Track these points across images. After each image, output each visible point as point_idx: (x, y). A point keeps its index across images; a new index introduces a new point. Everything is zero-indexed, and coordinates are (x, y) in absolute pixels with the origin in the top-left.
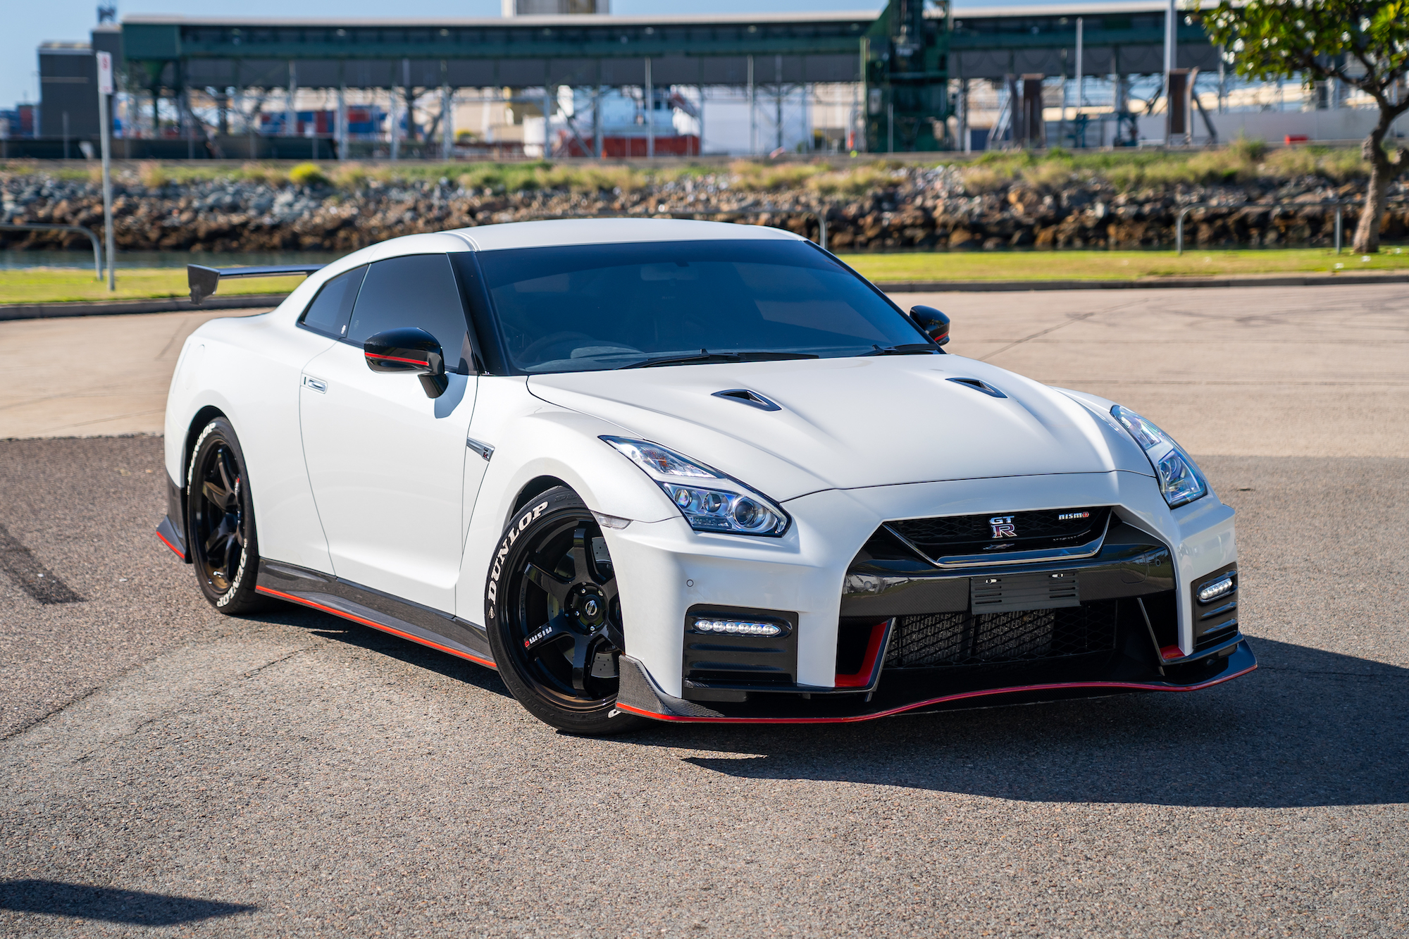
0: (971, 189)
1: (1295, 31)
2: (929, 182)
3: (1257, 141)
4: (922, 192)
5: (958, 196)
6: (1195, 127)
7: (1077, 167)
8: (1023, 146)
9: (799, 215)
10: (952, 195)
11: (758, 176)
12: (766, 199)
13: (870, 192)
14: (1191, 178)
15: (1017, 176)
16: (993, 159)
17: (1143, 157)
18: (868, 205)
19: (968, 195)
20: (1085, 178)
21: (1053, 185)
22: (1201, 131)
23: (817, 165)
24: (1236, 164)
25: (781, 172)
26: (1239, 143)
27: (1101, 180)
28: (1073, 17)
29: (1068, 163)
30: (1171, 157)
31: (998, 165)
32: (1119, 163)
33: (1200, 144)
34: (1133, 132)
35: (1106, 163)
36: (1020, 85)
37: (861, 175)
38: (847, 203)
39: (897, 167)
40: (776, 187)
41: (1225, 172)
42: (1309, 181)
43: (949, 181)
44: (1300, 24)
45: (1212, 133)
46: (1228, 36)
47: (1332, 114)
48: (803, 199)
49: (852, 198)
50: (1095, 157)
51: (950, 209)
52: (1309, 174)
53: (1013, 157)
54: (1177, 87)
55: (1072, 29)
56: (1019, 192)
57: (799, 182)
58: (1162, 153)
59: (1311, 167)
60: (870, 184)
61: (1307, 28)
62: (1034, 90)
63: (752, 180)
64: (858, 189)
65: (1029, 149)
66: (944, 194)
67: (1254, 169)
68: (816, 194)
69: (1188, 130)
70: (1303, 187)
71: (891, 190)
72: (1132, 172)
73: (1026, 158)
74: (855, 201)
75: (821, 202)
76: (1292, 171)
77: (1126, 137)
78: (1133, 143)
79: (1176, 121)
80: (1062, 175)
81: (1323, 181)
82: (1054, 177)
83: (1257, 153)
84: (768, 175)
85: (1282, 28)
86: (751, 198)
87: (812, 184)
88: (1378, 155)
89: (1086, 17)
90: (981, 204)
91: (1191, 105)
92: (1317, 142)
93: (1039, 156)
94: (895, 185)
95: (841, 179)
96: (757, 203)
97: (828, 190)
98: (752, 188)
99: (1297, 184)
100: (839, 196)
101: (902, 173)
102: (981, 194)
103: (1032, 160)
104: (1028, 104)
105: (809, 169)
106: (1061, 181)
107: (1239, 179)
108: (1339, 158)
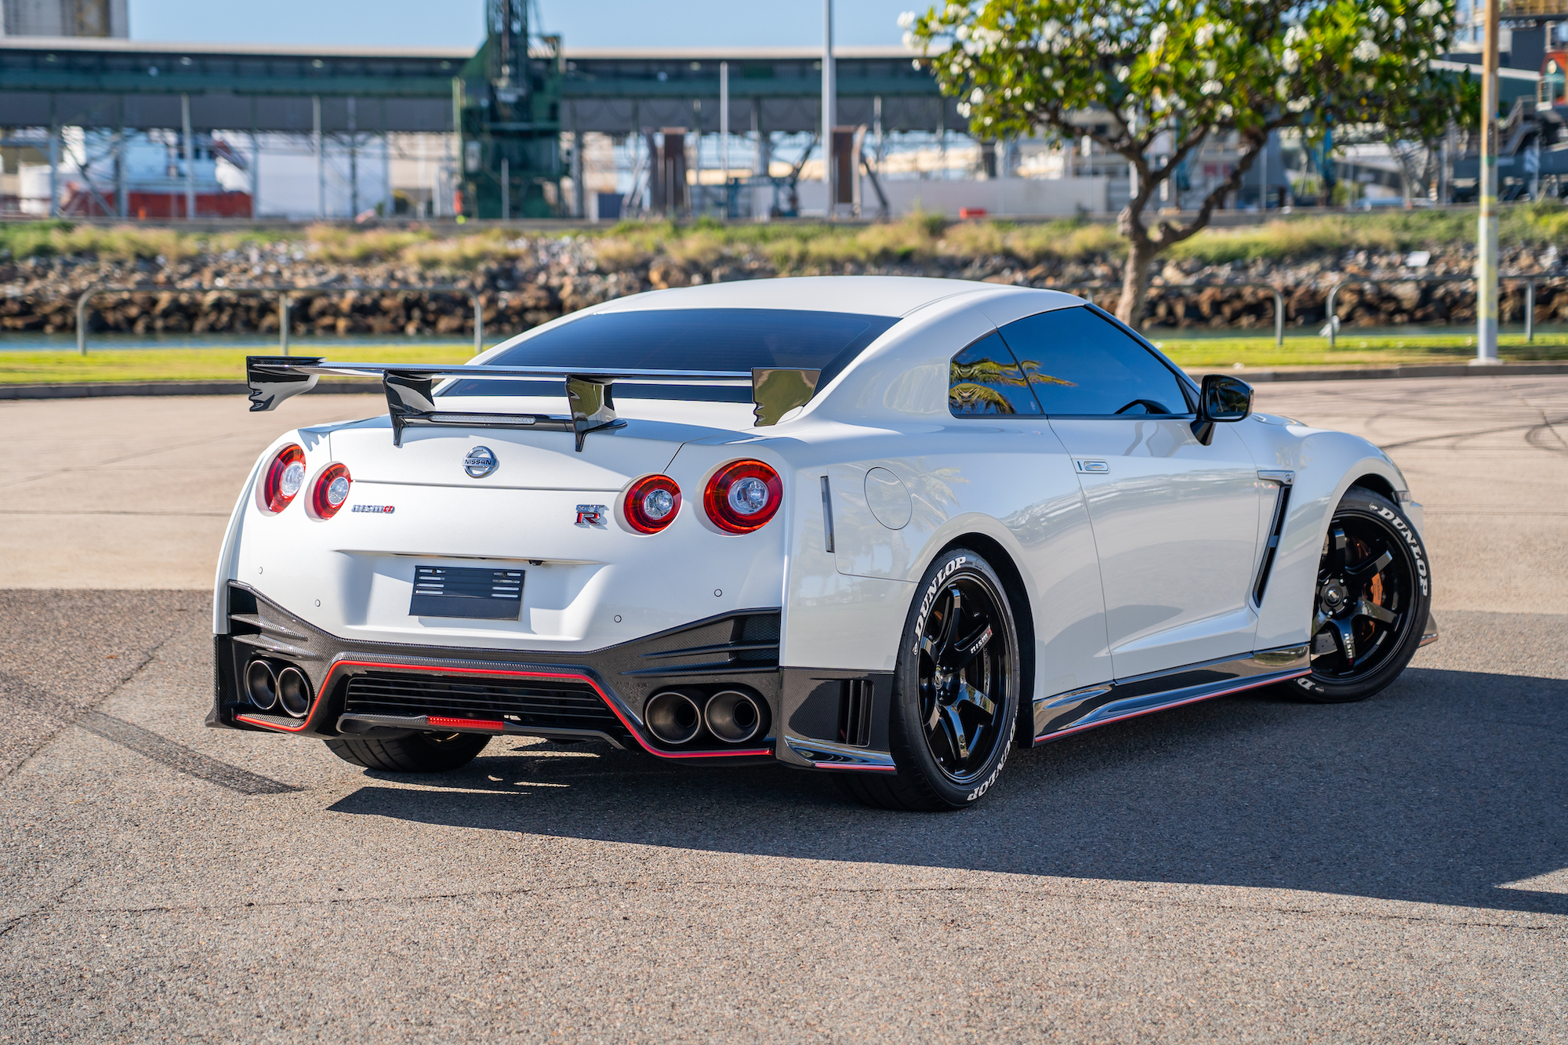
0: (604, 264)
1: (1041, 79)
2: (554, 255)
3: (936, 213)
4: (544, 268)
5: (589, 273)
6: (863, 195)
7: (729, 241)
8: (665, 214)
9: (395, 293)
10: (582, 272)
11: (342, 244)
12: (353, 273)
13: (482, 267)
14: (862, 256)
15: (660, 251)
16: (631, 229)
17: (806, 230)
18: (480, 282)
19: (601, 272)
20: (740, 254)
21: (702, 261)
22: (872, 201)
23: (415, 231)
24: (914, 241)
25: (372, 239)
26: (916, 215)
27: (757, 256)
28: (717, 62)
29: (719, 235)
30: (838, 230)
31: (636, 237)
32: (778, 237)
33: (867, 216)
34: (793, 199)
35: (764, 237)
36: (659, 140)
37: (471, 246)
38: (454, 280)
39: (514, 236)
40: (365, 259)
41: (900, 249)
42: (996, 261)
43: (578, 255)
44: (1047, 72)
45: (884, 203)
46: (964, 83)
47: (1002, 182)
48: (399, 274)
49: (460, 273)
50: (750, 231)
51: (580, 289)
52: (995, 254)
53: (654, 227)
54: (842, 146)
55: (715, 77)
56: (662, 269)
57: (393, 253)
58: (829, 226)
59: (998, 246)
60: (483, 256)
61: (1056, 77)
62: (675, 146)
63: (335, 250)
64: (467, 263)
65: (672, 216)
66: (572, 270)
67: (934, 247)
68: (416, 268)
69: (856, 199)
70: (988, 269)
71: (508, 265)
72: (794, 247)
73: (668, 229)
74: (464, 278)
75: (422, 278)
76: (976, 250)
77: (785, 206)
78: (793, 213)
79: (843, 189)
80: (714, 250)
81: (1011, 263)
82: (703, 252)
83: (937, 228)
84: (356, 243)
85: (1027, 78)
86: (333, 272)
87: (410, 256)
88: (1138, 231)
89: (731, 62)
90: (617, 283)
91: (858, 170)
92: (1002, 215)
93: (684, 226)
94: (513, 259)
95: (447, 250)
96: (342, 278)
97: (431, 263)
98: (335, 260)
99: (982, 266)
100: (445, 271)
101: (521, 245)
102: (616, 271)
103: (678, 229)
104: (670, 164)
105: (406, 237)
106: (712, 257)
107: (916, 258)
108: (1028, 236)
